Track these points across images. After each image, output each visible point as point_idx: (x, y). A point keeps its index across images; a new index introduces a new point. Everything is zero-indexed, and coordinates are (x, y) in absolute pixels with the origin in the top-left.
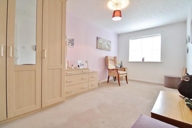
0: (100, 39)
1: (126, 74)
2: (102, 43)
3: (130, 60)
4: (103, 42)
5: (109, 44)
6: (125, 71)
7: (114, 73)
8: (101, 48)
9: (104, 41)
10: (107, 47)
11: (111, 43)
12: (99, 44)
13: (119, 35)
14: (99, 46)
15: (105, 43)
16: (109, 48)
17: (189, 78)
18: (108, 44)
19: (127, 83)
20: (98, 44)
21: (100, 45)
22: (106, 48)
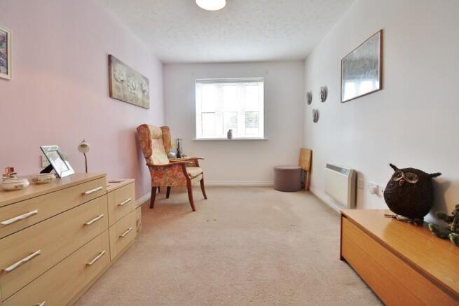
0: (118, 65)
1: (202, 173)
2: (124, 78)
3: (199, 136)
4: (128, 76)
5: (145, 88)
6: (197, 165)
7: (174, 177)
8: (125, 96)
9: (131, 73)
10: (140, 95)
11: (148, 83)
12: (117, 81)
13: (165, 65)
14: (118, 88)
15: (134, 82)
16: (146, 101)
17: (416, 176)
18: (142, 86)
19: (206, 198)
20: (114, 83)
21: (120, 85)
22: (137, 99)
